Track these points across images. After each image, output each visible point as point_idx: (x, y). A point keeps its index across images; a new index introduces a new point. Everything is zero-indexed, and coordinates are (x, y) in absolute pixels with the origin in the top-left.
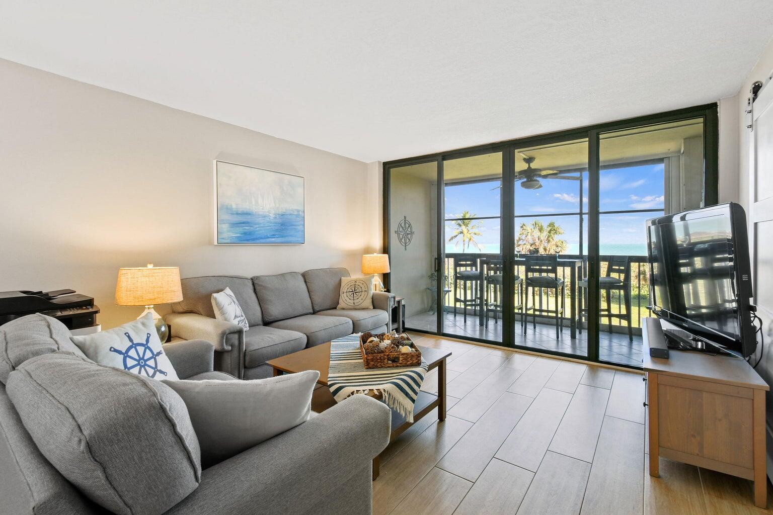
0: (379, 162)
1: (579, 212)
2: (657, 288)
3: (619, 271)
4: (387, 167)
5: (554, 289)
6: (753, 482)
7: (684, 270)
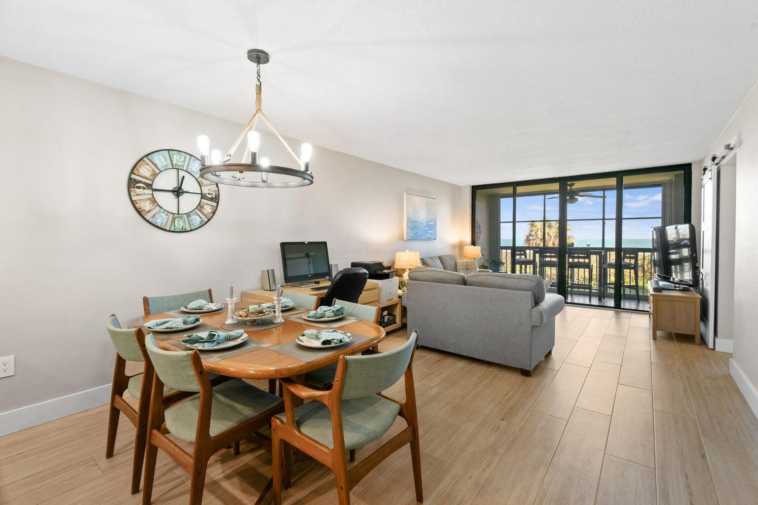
0: (470, 186)
1: (602, 218)
2: (656, 268)
3: (630, 258)
4: (475, 189)
5: (587, 270)
6: (694, 336)
7: (673, 257)
